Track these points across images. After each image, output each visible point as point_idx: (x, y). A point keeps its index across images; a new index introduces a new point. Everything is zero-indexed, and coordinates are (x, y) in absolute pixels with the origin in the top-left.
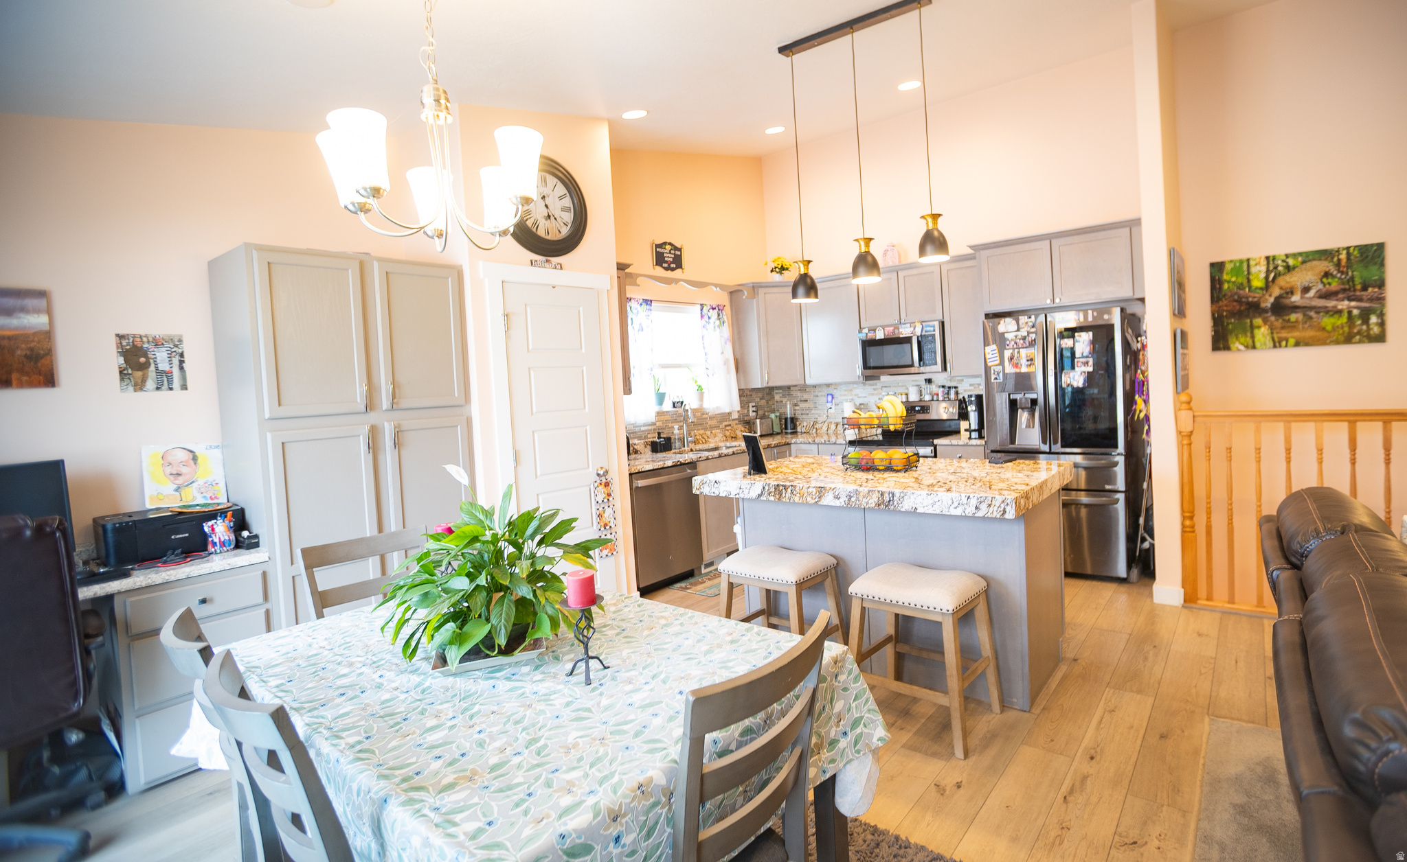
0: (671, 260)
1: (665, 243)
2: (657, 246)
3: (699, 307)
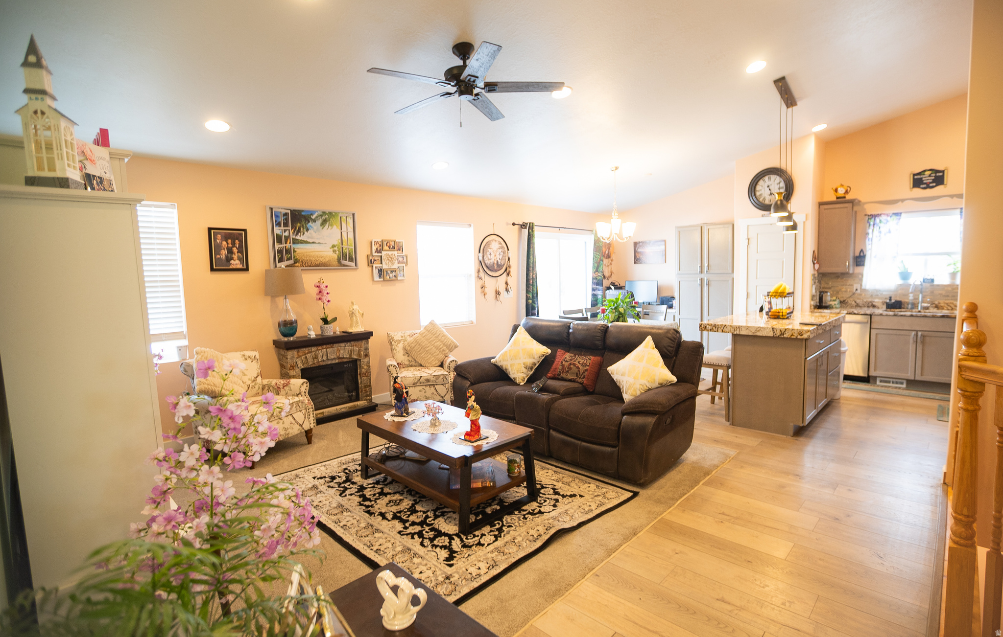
0: (931, 181)
1: (925, 171)
2: (914, 175)
3: (959, 211)
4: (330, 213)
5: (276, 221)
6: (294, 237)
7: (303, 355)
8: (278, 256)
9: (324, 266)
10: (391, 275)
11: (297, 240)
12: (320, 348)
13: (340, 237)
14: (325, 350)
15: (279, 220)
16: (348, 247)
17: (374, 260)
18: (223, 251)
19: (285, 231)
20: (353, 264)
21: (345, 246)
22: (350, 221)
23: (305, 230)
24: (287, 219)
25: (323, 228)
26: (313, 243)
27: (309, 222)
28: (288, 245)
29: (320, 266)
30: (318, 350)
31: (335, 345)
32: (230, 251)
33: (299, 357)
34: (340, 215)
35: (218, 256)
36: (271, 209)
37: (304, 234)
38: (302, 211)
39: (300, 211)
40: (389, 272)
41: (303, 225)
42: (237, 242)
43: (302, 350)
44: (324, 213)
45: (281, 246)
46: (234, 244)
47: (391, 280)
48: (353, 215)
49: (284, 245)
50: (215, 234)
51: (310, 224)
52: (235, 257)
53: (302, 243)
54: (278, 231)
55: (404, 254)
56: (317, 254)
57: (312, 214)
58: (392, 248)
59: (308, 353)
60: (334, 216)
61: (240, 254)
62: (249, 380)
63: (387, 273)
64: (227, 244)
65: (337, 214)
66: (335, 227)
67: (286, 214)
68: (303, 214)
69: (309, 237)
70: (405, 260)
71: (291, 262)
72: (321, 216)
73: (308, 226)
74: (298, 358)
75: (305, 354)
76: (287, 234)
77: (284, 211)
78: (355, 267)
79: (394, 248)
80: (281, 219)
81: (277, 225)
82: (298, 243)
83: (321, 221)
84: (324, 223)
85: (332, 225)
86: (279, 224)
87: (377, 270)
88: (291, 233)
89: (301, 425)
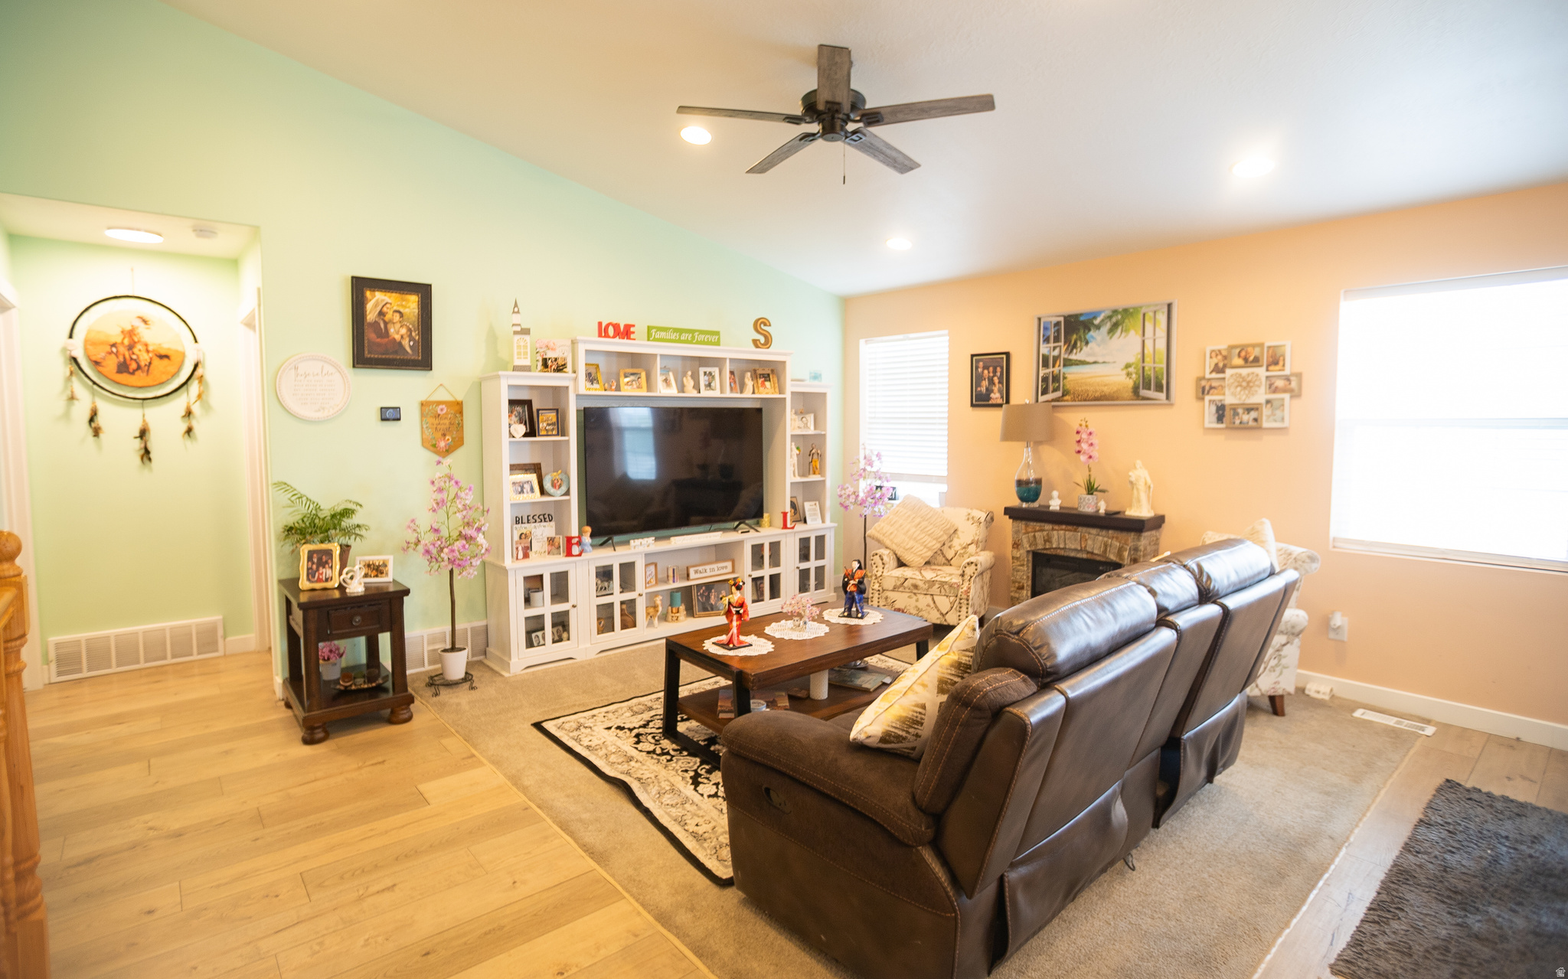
4: (1126, 311)
5: (1044, 336)
6: (1066, 356)
7: (1032, 532)
8: (1042, 386)
9: (1107, 399)
10: (1245, 418)
11: (1070, 360)
12: (1056, 527)
13: (1139, 349)
14: (1062, 532)
15: (1048, 333)
16: (1155, 364)
17: (1211, 388)
18: (984, 382)
19: (1055, 348)
20: (1163, 396)
21: (1149, 364)
22: (1162, 318)
23: (1083, 343)
24: (1058, 331)
25: (1111, 338)
26: (1095, 363)
27: (1089, 330)
28: (1056, 370)
29: (1103, 399)
30: (1053, 529)
31: (1080, 529)
32: (991, 382)
33: (1027, 533)
34: (1143, 310)
35: (979, 389)
36: (1039, 319)
37: (1081, 349)
38: (1081, 315)
39: (1077, 316)
40: (1240, 411)
41: (1080, 337)
42: (999, 369)
43: (1032, 524)
44: (1115, 312)
45: (1047, 371)
46: (995, 372)
47: (1243, 427)
48: (1169, 306)
49: (1051, 370)
50: (978, 361)
51: (1092, 333)
52: (996, 389)
53: (1077, 365)
54: (1045, 349)
55: (1287, 372)
56: (1098, 380)
57: (1095, 318)
58: (1253, 361)
59: (1039, 531)
60: (1132, 314)
61: (1000, 385)
62: (960, 545)
63: (1236, 414)
64: (989, 372)
65: (1136, 309)
66: (1132, 333)
67: (1058, 324)
68: (1082, 319)
69: (1088, 355)
70: (1292, 387)
71: (1059, 394)
72: (1110, 317)
73: (1088, 337)
74: (1025, 533)
75: (1035, 531)
76: (1056, 353)
77: (1055, 320)
78: (1166, 402)
79: (1256, 360)
80: (1052, 333)
81: (1044, 341)
82: (1072, 365)
83: (1108, 325)
84: (1115, 326)
85: (1127, 331)
86: (1047, 340)
87: (1214, 408)
88: (1063, 349)
89: (943, 615)
